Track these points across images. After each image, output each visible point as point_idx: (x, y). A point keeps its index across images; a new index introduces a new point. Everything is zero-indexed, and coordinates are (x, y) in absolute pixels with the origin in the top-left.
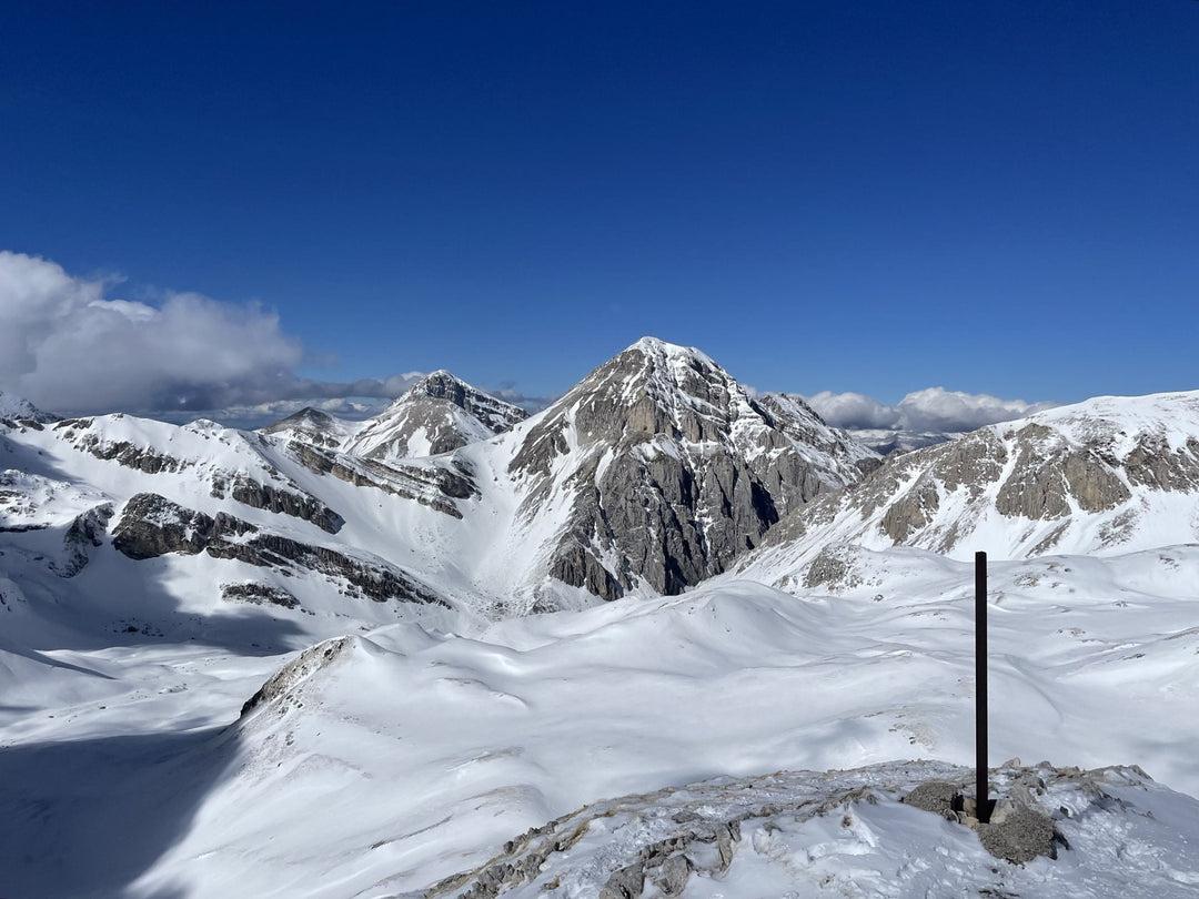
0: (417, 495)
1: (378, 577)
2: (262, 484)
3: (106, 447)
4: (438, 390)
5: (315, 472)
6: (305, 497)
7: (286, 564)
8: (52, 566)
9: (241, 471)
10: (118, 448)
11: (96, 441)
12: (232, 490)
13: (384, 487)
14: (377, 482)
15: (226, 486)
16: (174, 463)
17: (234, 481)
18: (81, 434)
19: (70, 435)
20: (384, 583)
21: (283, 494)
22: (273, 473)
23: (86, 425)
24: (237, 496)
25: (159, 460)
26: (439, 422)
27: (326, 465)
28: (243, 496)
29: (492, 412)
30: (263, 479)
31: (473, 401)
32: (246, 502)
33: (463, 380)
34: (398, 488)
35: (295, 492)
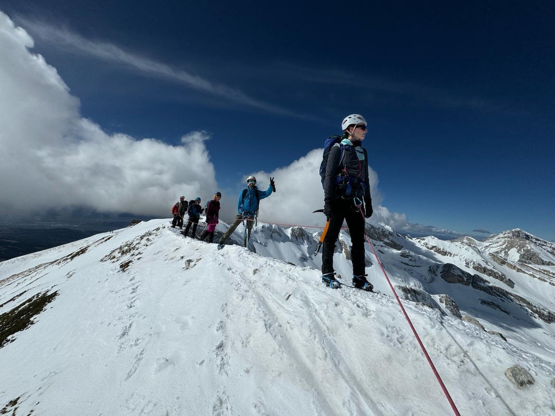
0: (548, 281)
1: (546, 313)
2: (483, 266)
3: (430, 246)
4: (517, 235)
5: (499, 264)
6: (500, 273)
7: (502, 297)
8: (425, 279)
9: (475, 261)
10: (433, 247)
11: (427, 244)
12: (472, 266)
13: (530, 275)
14: (527, 272)
15: (470, 264)
16: (451, 254)
17: (472, 263)
18: (423, 242)
19: (419, 242)
20: (549, 316)
21: (491, 270)
22: (487, 263)
23: (424, 239)
24: (474, 268)
25: (446, 252)
26: (523, 247)
27: (503, 262)
28: (476, 268)
29: (544, 245)
30: (483, 265)
31: (534, 240)
32: (478, 271)
33: (528, 232)
34: (538, 277)
35: (496, 271)
